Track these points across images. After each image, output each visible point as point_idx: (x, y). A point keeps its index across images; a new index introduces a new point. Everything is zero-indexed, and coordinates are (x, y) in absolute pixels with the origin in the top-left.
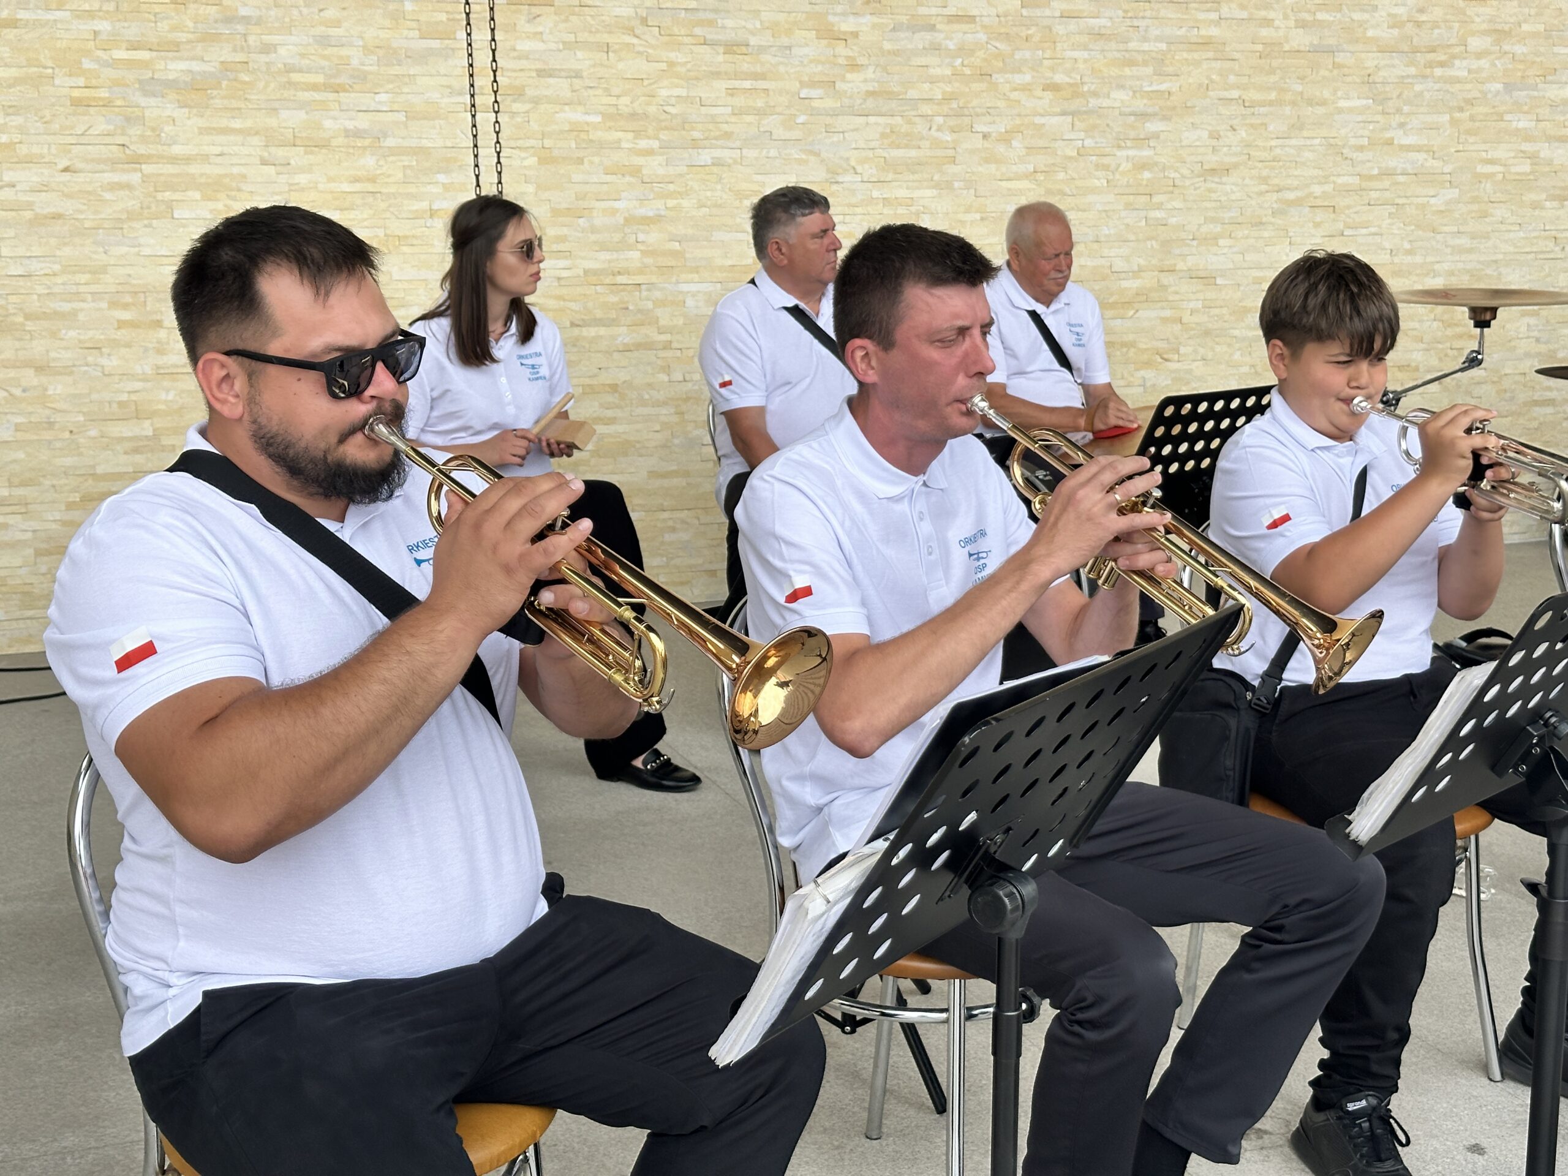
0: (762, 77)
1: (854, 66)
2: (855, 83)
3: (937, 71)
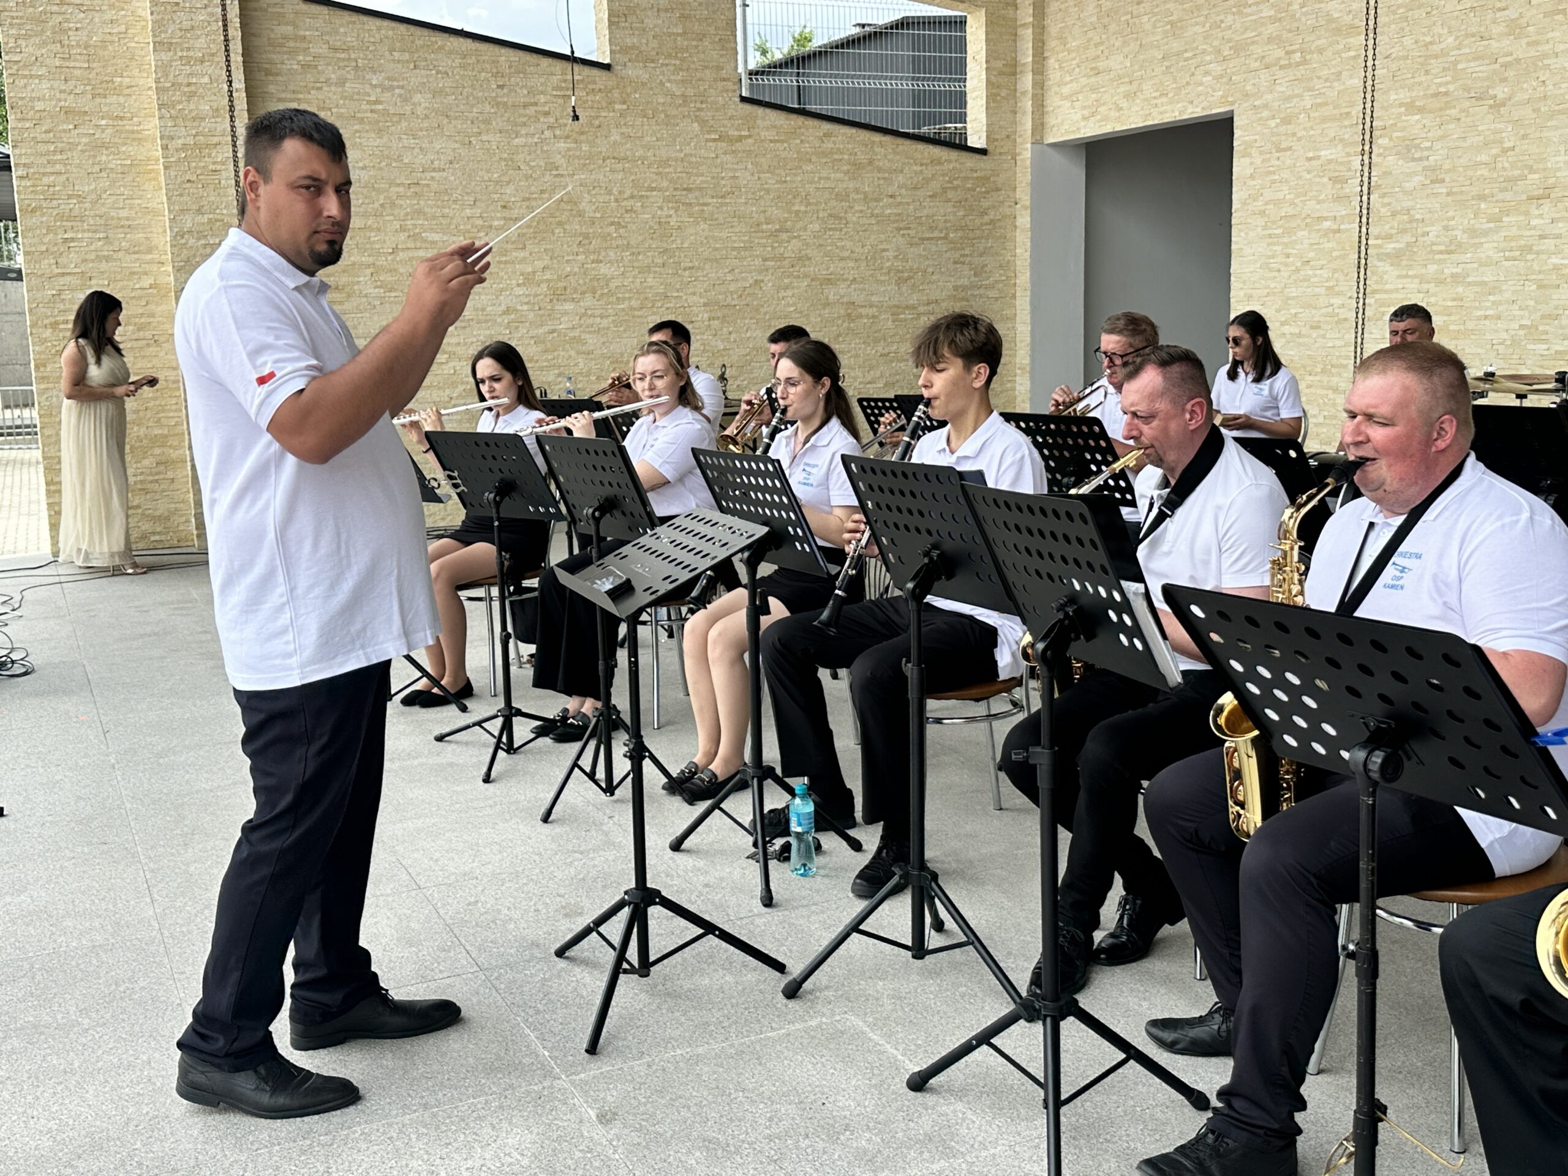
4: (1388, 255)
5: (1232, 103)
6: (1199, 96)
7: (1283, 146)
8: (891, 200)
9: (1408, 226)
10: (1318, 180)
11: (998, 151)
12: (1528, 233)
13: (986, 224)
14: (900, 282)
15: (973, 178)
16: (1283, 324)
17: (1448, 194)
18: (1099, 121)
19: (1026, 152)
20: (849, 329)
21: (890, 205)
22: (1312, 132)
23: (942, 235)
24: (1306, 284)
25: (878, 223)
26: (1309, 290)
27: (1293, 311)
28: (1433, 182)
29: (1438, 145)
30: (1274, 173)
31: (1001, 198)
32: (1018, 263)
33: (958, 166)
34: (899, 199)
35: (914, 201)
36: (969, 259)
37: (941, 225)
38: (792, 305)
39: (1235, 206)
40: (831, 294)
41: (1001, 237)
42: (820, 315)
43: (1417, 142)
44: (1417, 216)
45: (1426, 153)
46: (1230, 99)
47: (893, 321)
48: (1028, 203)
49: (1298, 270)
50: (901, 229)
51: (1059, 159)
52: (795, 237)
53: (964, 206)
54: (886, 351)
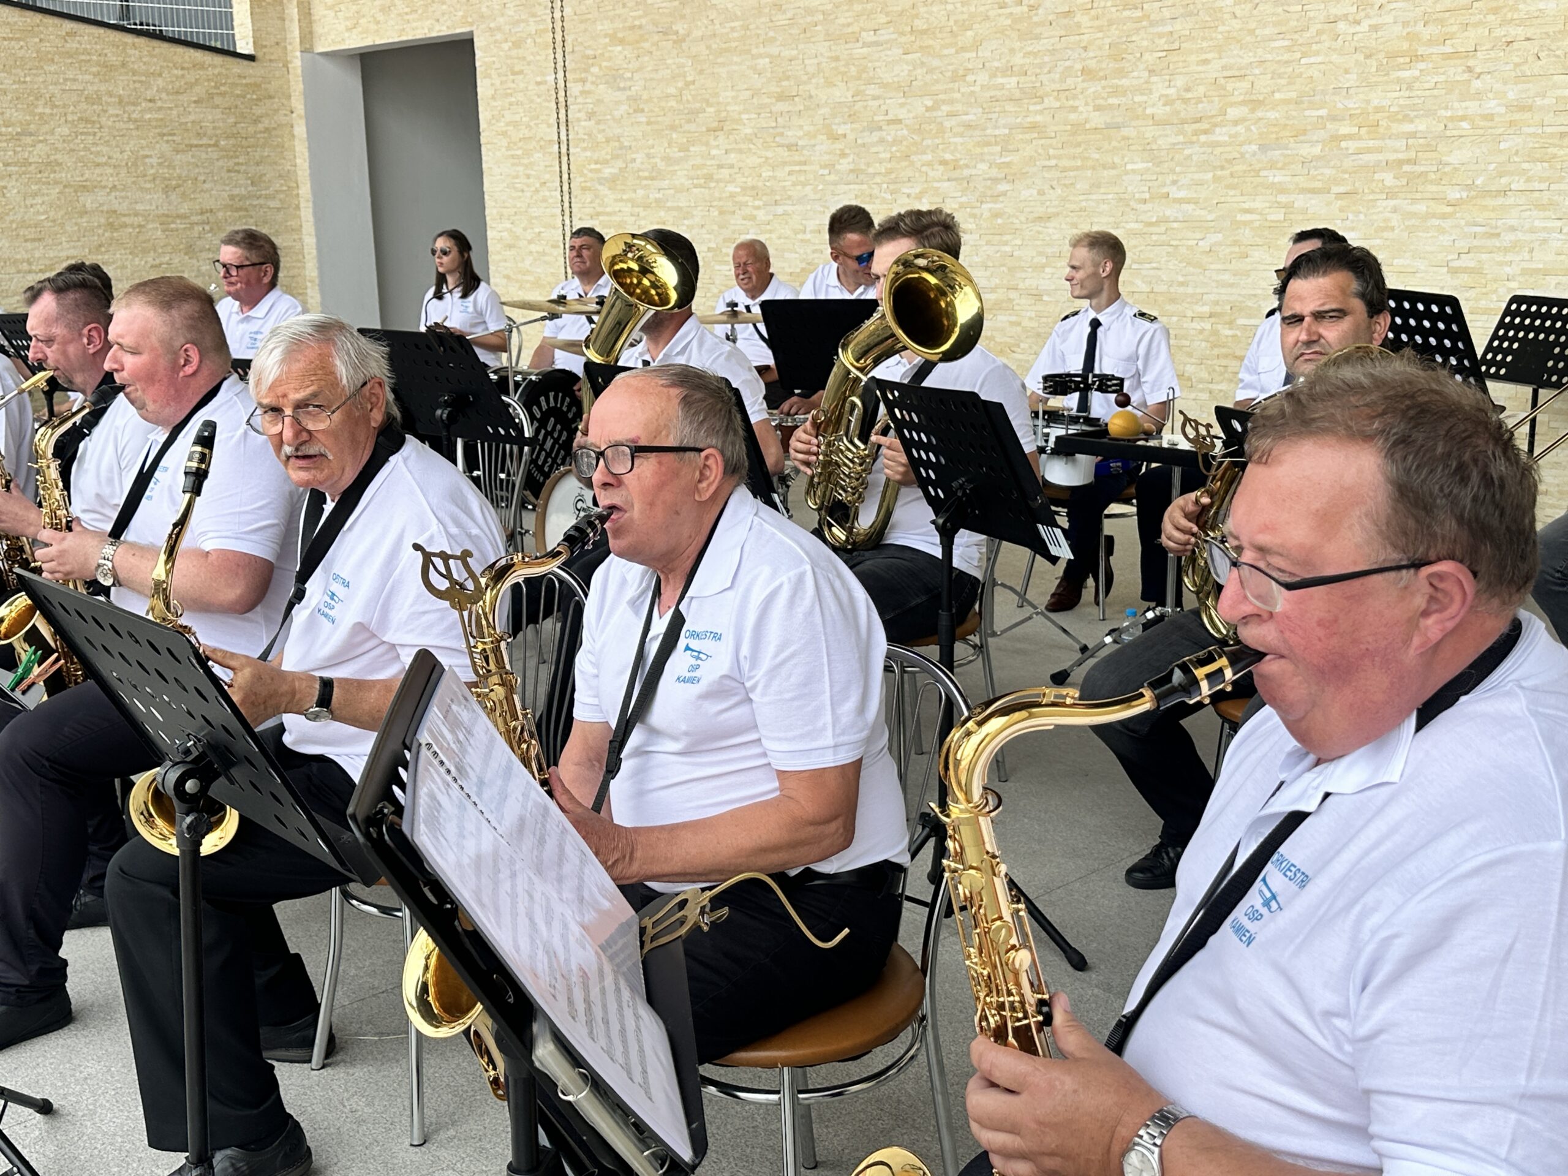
0: (805, 163)
1: (843, 155)
2: (844, 165)
3: (882, 156)
4: (605, 179)
5: (471, 24)
6: (443, 14)
7: (517, 69)
8: (151, 105)
9: (620, 152)
10: (547, 104)
11: (267, 57)
12: (709, 163)
13: (261, 132)
14: (166, 190)
15: (242, 84)
16: (530, 242)
17: (648, 123)
18: (361, 33)
19: (297, 62)
20: (112, 239)
21: (150, 110)
22: (538, 58)
23: (212, 142)
24: (544, 205)
25: (137, 128)
26: (548, 210)
27: (537, 230)
28: (635, 111)
29: (636, 76)
30: (511, 95)
31: (275, 106)
32: (300, 173)
33: (224, 71)
34: (159, 104)
35: (176, 106)
36: (244, 168)
37: (209, 132)
38: (43, 214)
39: (483, 125)
40: (88, 201)
41: (278, 146)
42: (76, 224)
43: (621, 72)
44: (626, 144)
45: (628, 84)
46: (470, 20)
47: (163, 231)
48: (302, 112)
49: (537, 191)
50: (164, 135)
51: (331, 69)
52: (41, 141)
53: (234, 114)
54: (157, 262)
